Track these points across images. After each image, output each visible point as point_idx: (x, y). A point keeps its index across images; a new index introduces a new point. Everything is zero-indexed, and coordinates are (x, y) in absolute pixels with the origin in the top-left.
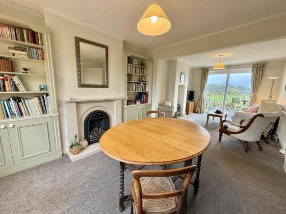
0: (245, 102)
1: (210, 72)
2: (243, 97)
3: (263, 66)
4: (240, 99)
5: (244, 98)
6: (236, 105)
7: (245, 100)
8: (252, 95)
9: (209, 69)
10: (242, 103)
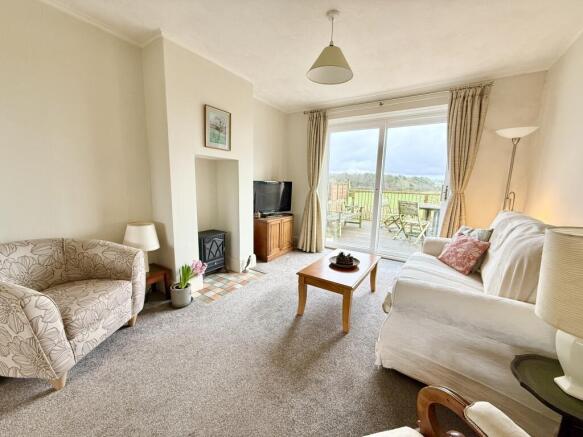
0: (428, 211)
1: (330, 122)
2: (423, 197)
3: (481, 95)
4: (417, 204)
5: (426, 201)
6: (409, 219)
7: (428, 206)
8: (450, 194)
9: (328, 114)
10: (421, 213)
